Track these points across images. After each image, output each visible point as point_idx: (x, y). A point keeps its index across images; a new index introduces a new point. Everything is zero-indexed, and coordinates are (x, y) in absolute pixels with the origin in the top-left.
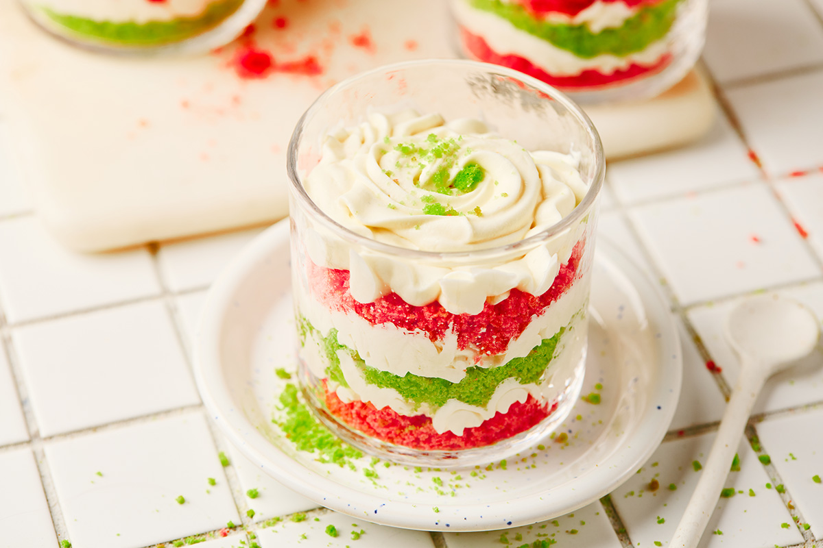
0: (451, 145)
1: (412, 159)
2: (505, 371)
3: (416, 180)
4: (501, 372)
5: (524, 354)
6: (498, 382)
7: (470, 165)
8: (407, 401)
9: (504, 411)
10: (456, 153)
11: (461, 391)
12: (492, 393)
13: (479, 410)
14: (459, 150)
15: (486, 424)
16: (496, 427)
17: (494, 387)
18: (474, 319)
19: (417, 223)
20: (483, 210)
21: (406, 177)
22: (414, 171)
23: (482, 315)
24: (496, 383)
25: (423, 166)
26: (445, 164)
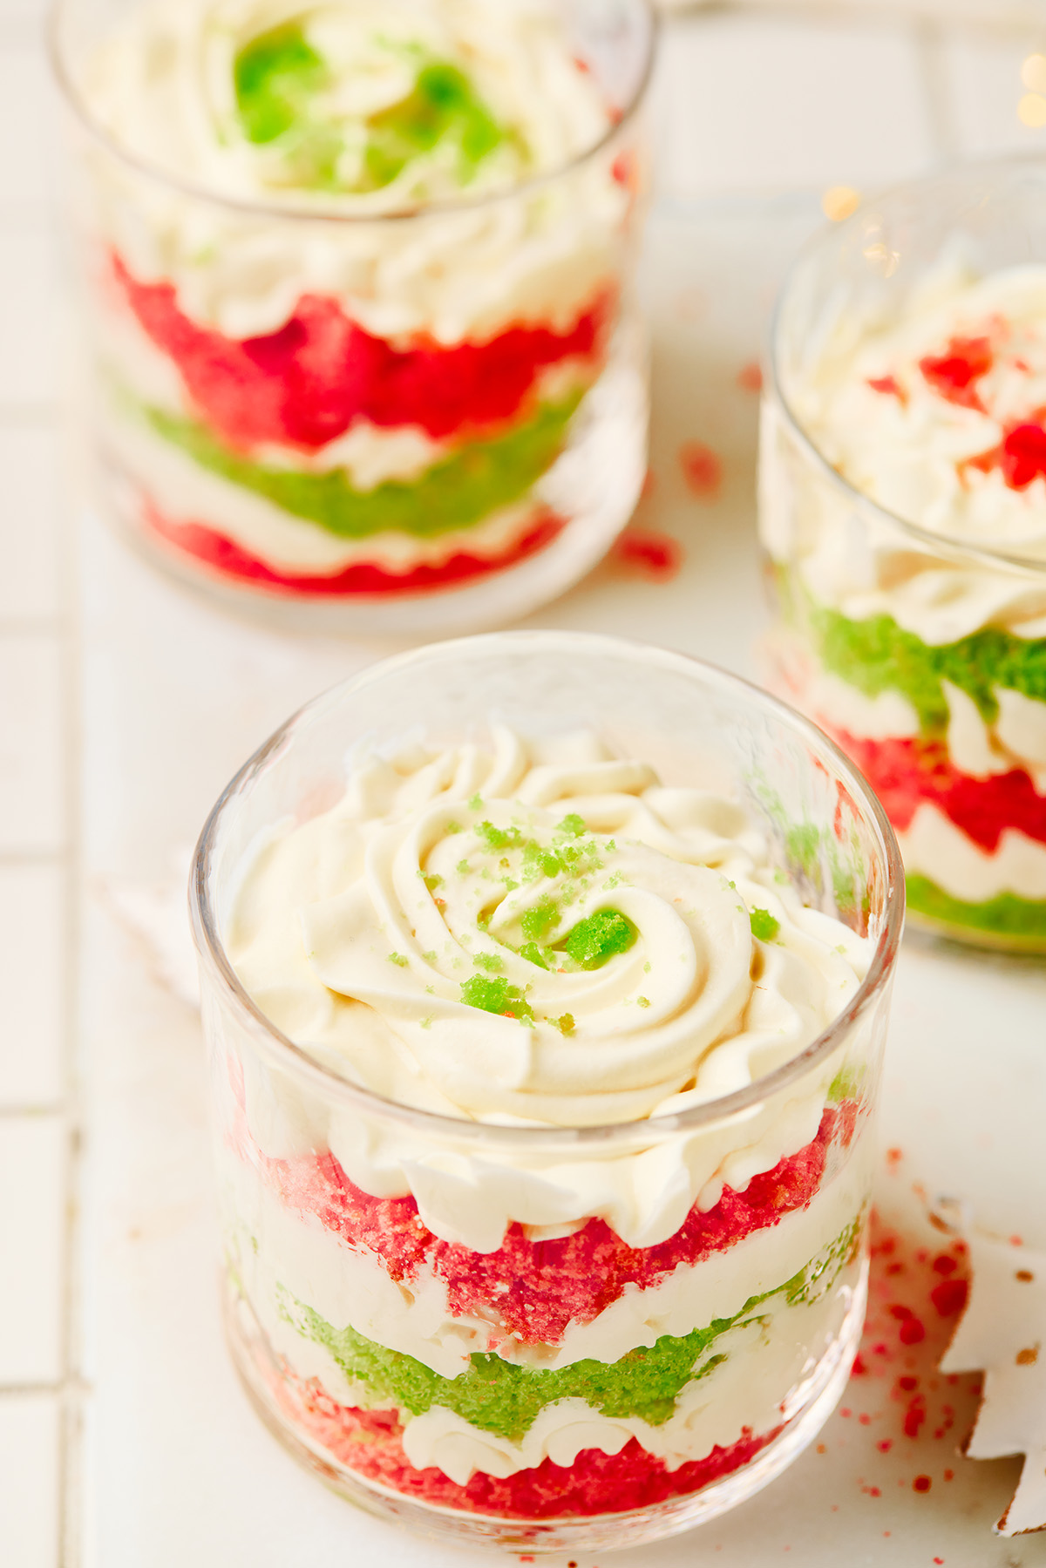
0: (586, 856)
1: (502, 862)
2: (561, 1382)
3: (485, 914)
4: (551, 1381)
5: (610, 1356)
6: (545, 1400)
7: (607, 912)
8: (350, 1383)
9: (565, 1460)
10: (589, 877)
11: (459, 1395)
12: (532, 1420)
13: (503, 1444)
14: (597, 871)
15: (524, 1476)
16: (550, 1488)
17: (537, 1408)
18: (481, 1261)
19: (427, 1013)
20: (579, 1022)
21: (465, 900)
22: (491, 890)
23: (499, 1256)
24: (538, 1401)
25: (512, 886)
26: (558, 893)
